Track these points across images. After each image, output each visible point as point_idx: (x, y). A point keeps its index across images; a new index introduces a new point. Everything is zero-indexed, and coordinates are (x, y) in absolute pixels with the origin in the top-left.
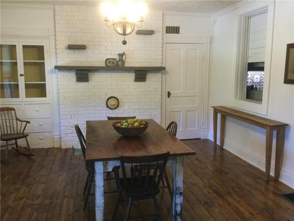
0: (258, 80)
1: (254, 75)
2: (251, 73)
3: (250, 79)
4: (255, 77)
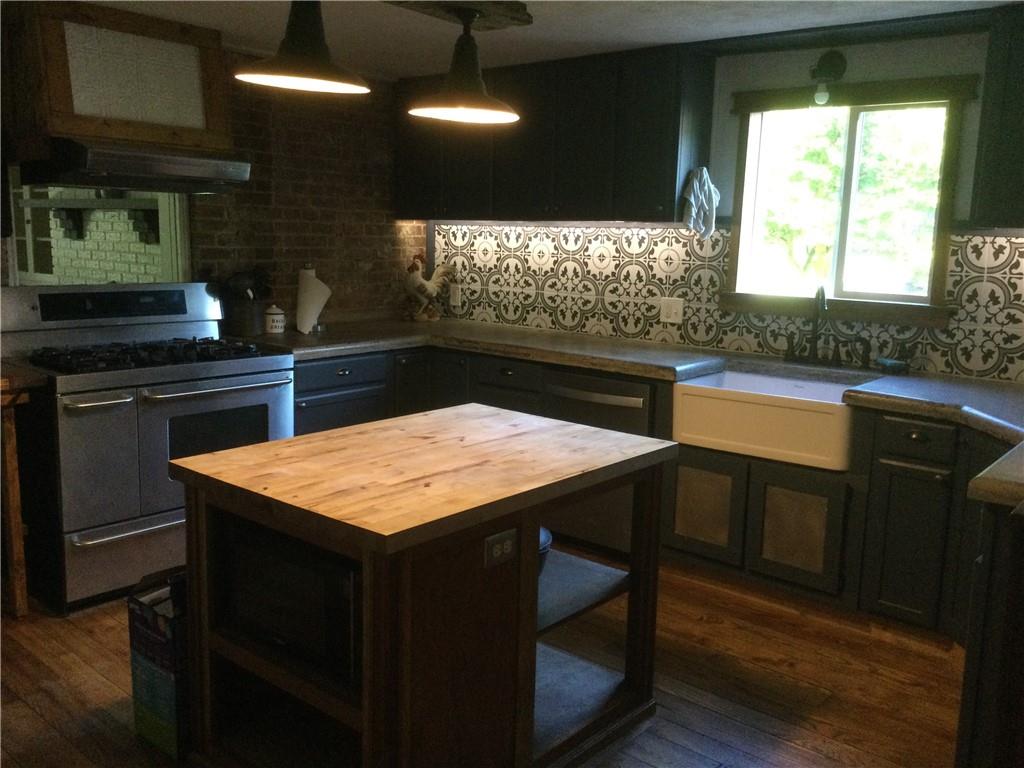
0: (608, 267)
1: (590, 242)
2: (578, 231)
3: (575, 260)
4: (595, 249)
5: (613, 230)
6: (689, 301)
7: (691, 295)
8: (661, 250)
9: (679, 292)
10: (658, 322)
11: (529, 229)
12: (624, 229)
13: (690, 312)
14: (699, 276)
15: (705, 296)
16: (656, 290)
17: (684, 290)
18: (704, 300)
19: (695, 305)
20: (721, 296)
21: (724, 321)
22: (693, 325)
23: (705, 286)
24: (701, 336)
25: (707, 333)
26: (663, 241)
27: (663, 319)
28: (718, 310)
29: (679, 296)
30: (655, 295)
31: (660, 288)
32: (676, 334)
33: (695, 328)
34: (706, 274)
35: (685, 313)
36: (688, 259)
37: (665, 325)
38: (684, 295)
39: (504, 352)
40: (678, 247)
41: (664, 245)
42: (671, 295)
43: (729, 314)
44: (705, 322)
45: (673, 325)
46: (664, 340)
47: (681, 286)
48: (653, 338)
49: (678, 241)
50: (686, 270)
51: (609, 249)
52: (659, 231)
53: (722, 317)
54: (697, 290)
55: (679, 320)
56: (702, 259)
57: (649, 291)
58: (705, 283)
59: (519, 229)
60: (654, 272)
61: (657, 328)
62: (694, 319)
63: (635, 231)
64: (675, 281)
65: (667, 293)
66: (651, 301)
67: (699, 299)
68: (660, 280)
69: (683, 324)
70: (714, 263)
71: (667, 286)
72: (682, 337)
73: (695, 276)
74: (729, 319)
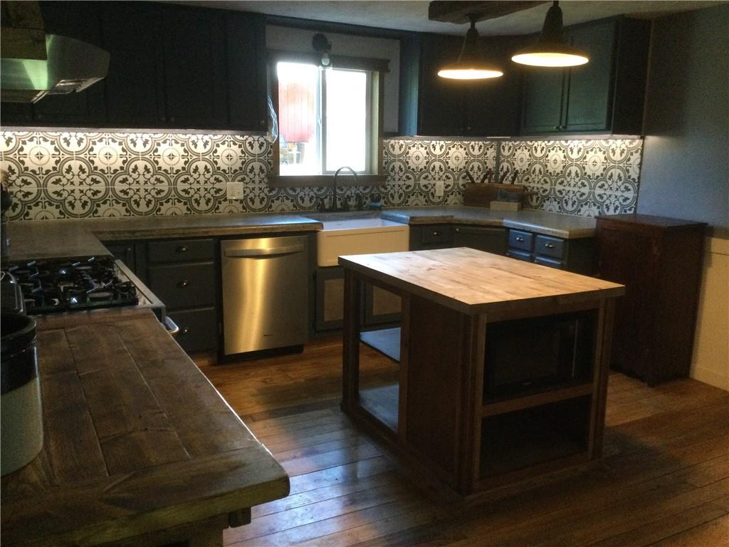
5: (181, 136)
6: (247, 183)
7: (248, 180)
8: (223, 151)
9: (239, 178)
10: (225, 200)
11: (92, 134)
12: (190, 135)
13: (248, 191)
14: (252, 167)
15: (257, 179)
16: (221, 178)
17: (242, 176)
18: (257, 181)
19: (251, 186)
20: (268, 178)
21: (271, 194)
22: (251, 199)
23: (257, 173)
24: (257, 205)
25: (261, 203)
26: (223, 143)
27: (229, 197)
28: (267, 187)
29: (239, 181)
30: (221, 181)
31: (225, 177)
32: (240, 206)
33: (252, 200)
34: (257, 165)
35: (245, 192)
36: (243, 155)
37: (231, 201)
38: (243, 180)
39: (183, 234)
40: (236, 148)
41: (225, 146)
42: (233, 180)
43: (274, 190)
44: (259, 196)
45: (236, 200)
46: (231, 211)
47: (240, 174)
48: (222, 211)
49: (235, 144)
50: (243, 163)
51: (178, 150)
52: (219, 136)
53: (270, 192)
54: (251, 175)
55: (241, 197)
56: (253, 155)
57: (216, 179)
58: (257, 170)
59: (80, 135)
60: (218, 166)
61: (224, 204)
62: (252, 195)
63: (200, 136)
64: (236, 171)
65: (230, 179)
66: (218, 186)
67: (253, 182)
68: (224, 171)
69: (244, 199)
70: (262, 158)
71: (230, 174)
72: (244, 208)
73: (250, 167)
74: (274, 192)
